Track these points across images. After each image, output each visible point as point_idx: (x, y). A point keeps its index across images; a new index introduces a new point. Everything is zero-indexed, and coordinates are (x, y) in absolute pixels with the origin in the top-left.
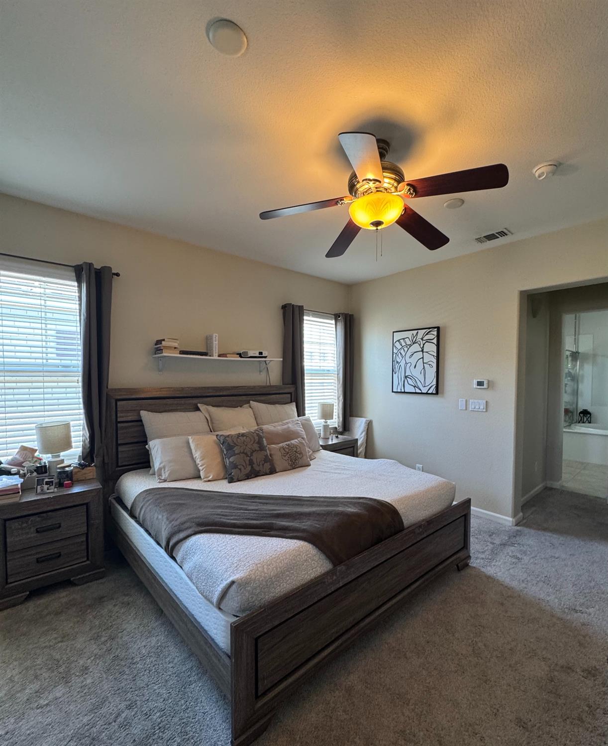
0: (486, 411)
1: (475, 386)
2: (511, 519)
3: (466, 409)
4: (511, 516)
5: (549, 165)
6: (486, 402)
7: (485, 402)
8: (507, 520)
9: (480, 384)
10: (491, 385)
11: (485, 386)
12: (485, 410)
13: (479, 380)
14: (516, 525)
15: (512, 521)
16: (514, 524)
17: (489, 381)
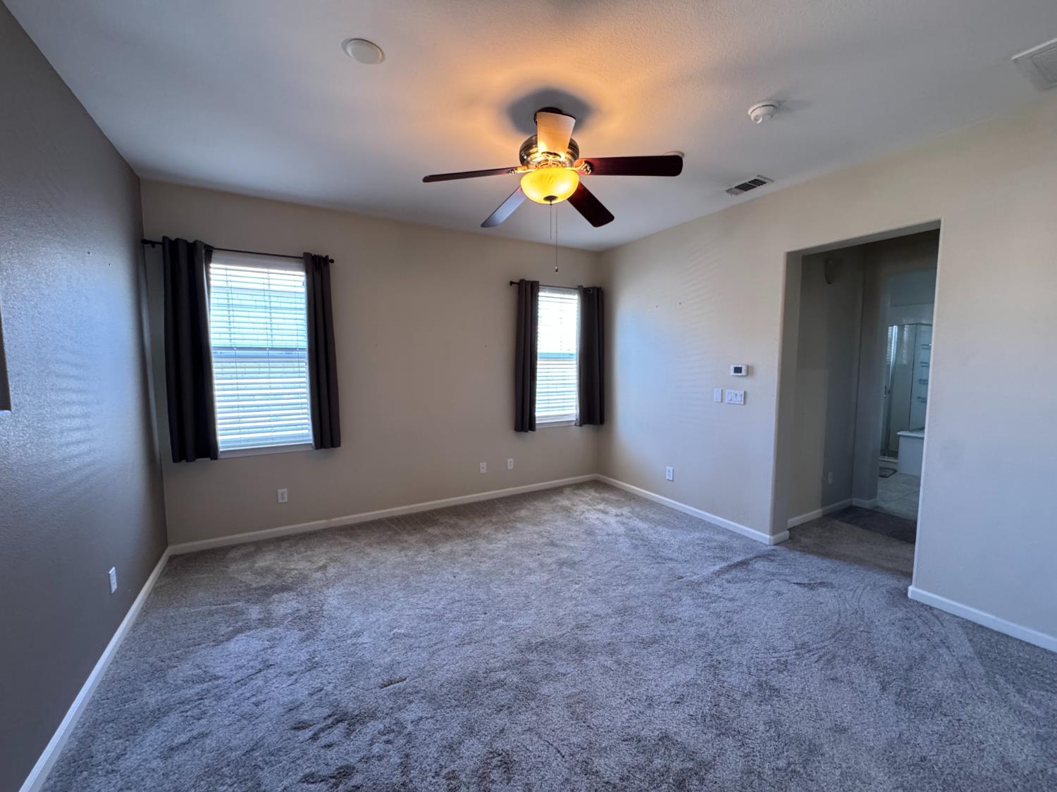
0: (745, 403)
1: (732, 373)
2: (768, 537)
3: (722, 401)
4: (768, 532)
5: (763, 106)
6: (745, 393)
7: (743, 392)
8: (764, 537)
9: (738, 370)
10: (750, 371)
11: (744, 373)
12: (742, 403)
13: (736, 366)
14: (775, 545)
15: (770, 539)
16: (772, 544)
17: (748, 367)
